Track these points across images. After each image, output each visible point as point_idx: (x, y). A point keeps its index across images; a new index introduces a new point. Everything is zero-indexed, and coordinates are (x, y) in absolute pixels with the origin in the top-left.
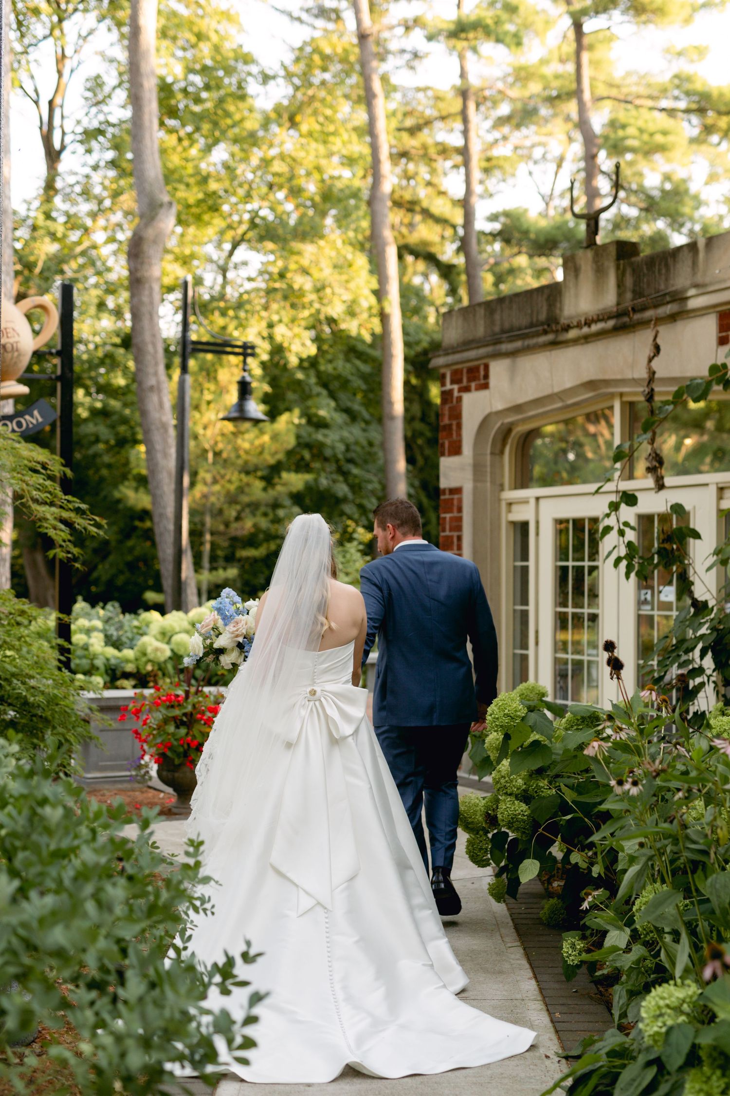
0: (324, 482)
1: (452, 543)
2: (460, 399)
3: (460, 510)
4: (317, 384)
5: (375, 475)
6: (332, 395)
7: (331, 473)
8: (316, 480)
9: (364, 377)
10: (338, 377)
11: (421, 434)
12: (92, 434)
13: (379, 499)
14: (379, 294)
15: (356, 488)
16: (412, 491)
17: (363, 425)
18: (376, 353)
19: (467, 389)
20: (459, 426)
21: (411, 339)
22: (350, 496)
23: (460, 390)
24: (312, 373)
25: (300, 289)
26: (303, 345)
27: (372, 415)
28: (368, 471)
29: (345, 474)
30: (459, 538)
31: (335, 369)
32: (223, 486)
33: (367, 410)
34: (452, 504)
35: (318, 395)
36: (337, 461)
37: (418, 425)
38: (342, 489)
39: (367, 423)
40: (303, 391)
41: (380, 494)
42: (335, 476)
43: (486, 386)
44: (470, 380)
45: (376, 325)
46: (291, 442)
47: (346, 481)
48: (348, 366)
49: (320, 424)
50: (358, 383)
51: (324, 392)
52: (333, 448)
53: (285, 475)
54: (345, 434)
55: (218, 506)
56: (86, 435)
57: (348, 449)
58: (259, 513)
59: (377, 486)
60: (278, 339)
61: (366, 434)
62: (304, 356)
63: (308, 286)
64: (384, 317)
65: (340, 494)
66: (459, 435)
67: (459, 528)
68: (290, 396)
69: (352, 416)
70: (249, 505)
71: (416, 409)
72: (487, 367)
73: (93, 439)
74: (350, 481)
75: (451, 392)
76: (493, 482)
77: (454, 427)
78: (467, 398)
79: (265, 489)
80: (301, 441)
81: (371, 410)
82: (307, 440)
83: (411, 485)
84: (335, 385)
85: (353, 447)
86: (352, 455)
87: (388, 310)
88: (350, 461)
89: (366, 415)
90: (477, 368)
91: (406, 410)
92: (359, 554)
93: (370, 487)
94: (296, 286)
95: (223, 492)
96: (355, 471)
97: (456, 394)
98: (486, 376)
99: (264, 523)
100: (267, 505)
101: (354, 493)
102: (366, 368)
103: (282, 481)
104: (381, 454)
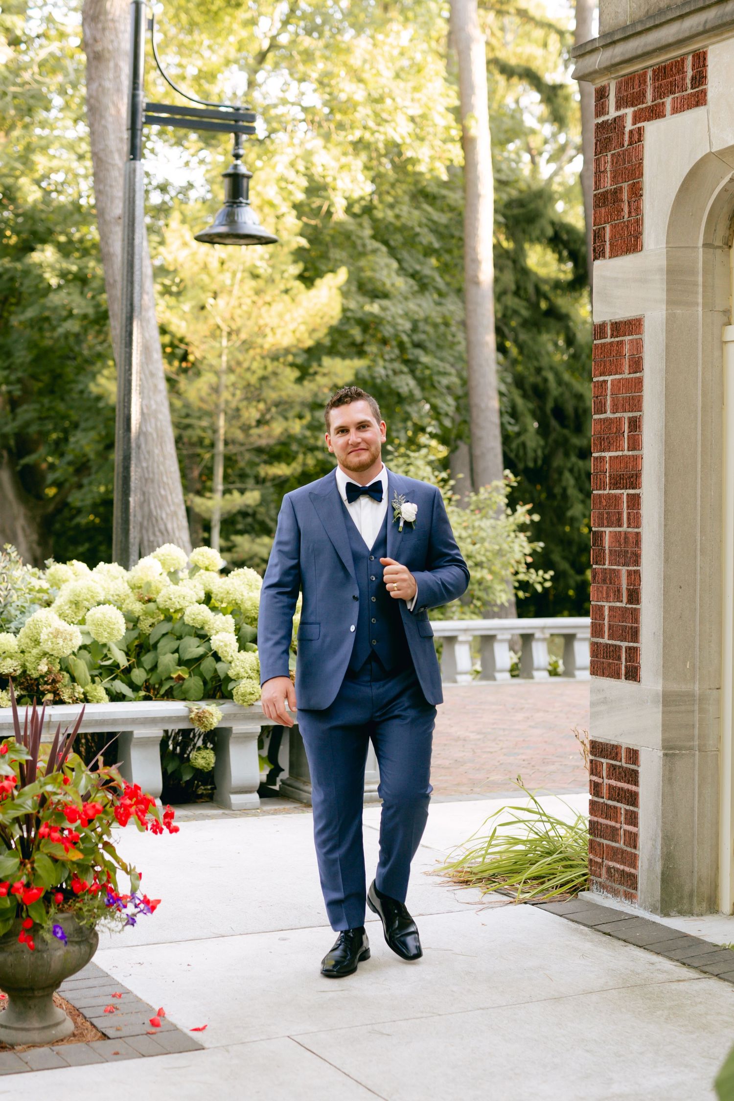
0: (380, 370)
1: (620, 433)
2: (638, 136)
3: (637, 365)
4: (374, 237)
5: (452, 365)
6: (393, 252)
7: (392, 360)
8: (369, 368)
9: (436, 229)
10: (403, 229)
11: (516, 312)
12: (64, 307)
13: (457, 398)
14: (460, 113)
15: (426, 383)
16: (503, 388)
17: (436, 296)
18: (453, 197)
19: (655, 113)
20: (636, 192)
21: (503, 177)
22: (418, 393)
23: (637, 118)
24: (366, 221)
25: (349, 100)
26: (354, 180)
27: (448, 284)
28: (442, 359)
29: (411, 364)
30: (635, 424)
31: (398, 217)
32: (241, 377)
33: (442, 277)
34: (620, 354)
35: (375, 251)
36: (401, 346)
37: (511, 301)
38: (406, 384)
39: (441, 294)
40: (354, 246)
41: (460, 392)
42: (397, 366)
43: (699, 100)
44: (660, 93)
45: (456, 153)
46: (334, 314)
47: (412, 372)
48: (416, 213)
49: (377, 294)
50: (428, 238)
51: (384, 249)
52: (394, 325)
53: (327, 361)
54: (412, 305)
55: (233, 405)
56: (55, 309)
57: (415, 329)
58: (291, 414)
59: (455, 380)
60: (317, 171)
61: (439, 308)
62: (356, 195)
63: (360, 95)
64: (466, 142)
65: (404, 390)
66: (636, 209)
67: (636, 404)
68: (336, 254)
69: (423, 285)
70: (277, 405)
71: (509, 278)
72: (700, 59)
73: (64, 313)
74: (418, 373)
75: (618, 122)
76: (708, 306)
77: (625, 196)
78: (652, 129)
79: (300, 380)
80: (349, 314)
81: (448, 278)
82: (359, 315)
83: (503, 380)
84: (397, 240)
85: (421, 325)
86: (418, 337)
87: (473, 132)
88: (418, 345)
89: (440, 282)
90: (679, 64)
91: (496, 280)
92: (429, 469)
93: (445, 381)
94: (343, 97)
95: (241, 384)
96: (425, 359)
97: (629, 126)
98: (700, 78)
99: (297, 427)
100: (303, 404)
101: (423, 389)
102: (442, 218)
103: (325, 371)
104: (460, 337)
